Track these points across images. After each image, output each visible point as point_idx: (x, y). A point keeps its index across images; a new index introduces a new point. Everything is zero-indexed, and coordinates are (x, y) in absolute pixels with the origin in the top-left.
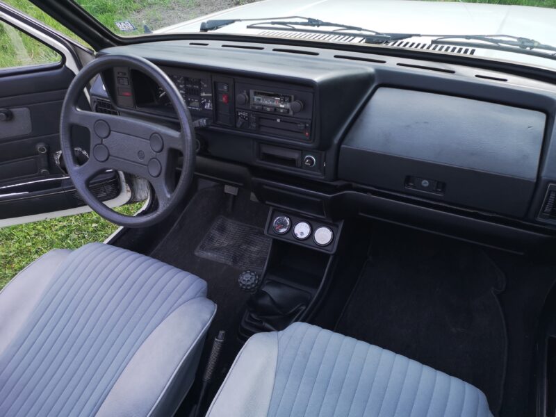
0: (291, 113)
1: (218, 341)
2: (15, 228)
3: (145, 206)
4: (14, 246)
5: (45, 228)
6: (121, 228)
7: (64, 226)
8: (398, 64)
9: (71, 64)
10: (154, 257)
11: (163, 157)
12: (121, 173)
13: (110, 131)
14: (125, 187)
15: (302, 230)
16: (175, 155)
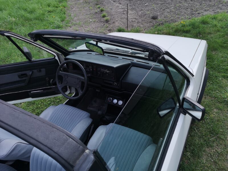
0: (110, 73)
1: (92, 127)
2: (35, 101)
3: (73, 95)
4: (35, 106)
5: (44, 101)
6: (68, 99)
7: (49, 100)
8: (137, 61)
9: (57, 58)
10: (77, 108)
11: (80, 83)
12: (68, 86)
13: (68, 77)
14: (68, 89)
15: (115, 101)
16: (83, 83)
